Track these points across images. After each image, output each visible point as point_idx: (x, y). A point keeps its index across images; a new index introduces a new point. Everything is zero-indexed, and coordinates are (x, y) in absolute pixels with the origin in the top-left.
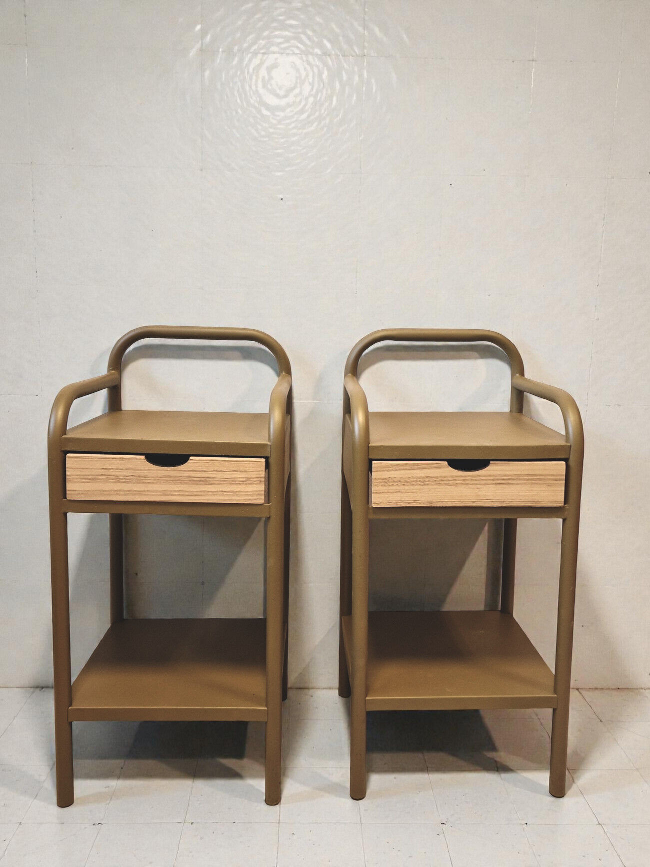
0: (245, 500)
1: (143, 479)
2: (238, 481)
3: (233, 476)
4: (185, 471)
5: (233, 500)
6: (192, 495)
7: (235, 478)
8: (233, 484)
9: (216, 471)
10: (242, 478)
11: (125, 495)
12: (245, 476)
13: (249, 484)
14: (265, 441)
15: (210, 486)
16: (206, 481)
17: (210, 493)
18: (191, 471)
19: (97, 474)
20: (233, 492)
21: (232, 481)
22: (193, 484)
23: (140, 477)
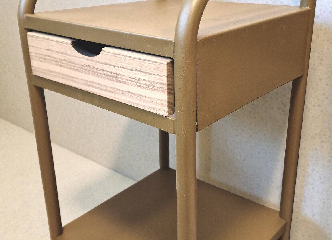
0: (150, 108)
1: (72, 65)
2: (143, 84)
3: (138, 77)
4: (99, 62)
5: (139, 104)
6: (106, 91)
7: (140, 80)
8: (139, 86)
9: (123, 67)
10: (146, 80)
11: (64, 78)
12: (148, 79)
13: (153, 90)
14: (171, 38)
15: (119, 84)
16: (115, 77)
17: (121, 92)
18: (104, 63)
19: (45, 54)
20: (139, 95)
21: (137, 83)
22: (107, 79)
23: (70, 62)
